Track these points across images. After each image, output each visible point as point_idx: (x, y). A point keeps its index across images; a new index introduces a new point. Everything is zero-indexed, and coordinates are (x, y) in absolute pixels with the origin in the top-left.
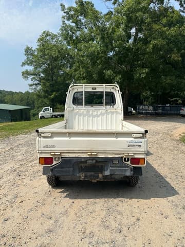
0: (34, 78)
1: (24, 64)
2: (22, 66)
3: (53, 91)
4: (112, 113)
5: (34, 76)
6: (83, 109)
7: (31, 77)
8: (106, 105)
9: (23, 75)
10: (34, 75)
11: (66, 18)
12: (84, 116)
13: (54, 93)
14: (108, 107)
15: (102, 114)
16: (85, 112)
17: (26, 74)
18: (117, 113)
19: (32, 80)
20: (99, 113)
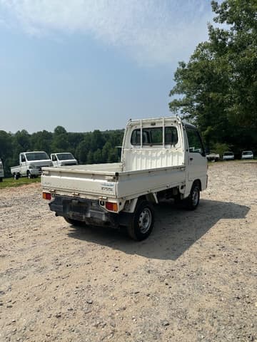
0: (185, 109)
1: (172, 93)
2: (170, 95)
3: (207, 125)
4: (173, 154)
5: (185, 107)
6: (141, 150)
7: (182, 108)
8: (166, 144)
9: (170, 107)
10: (184, 105)
11: (219, 19)
12: (143, 158)
13: (209, 127)
14: (169, 146)
15: (162, 156)
16: (143, 154)
17: (174, 105)
18: (179, 154)
19: (182, 112)
20: (159, 154)
